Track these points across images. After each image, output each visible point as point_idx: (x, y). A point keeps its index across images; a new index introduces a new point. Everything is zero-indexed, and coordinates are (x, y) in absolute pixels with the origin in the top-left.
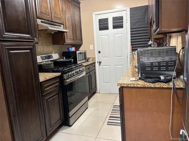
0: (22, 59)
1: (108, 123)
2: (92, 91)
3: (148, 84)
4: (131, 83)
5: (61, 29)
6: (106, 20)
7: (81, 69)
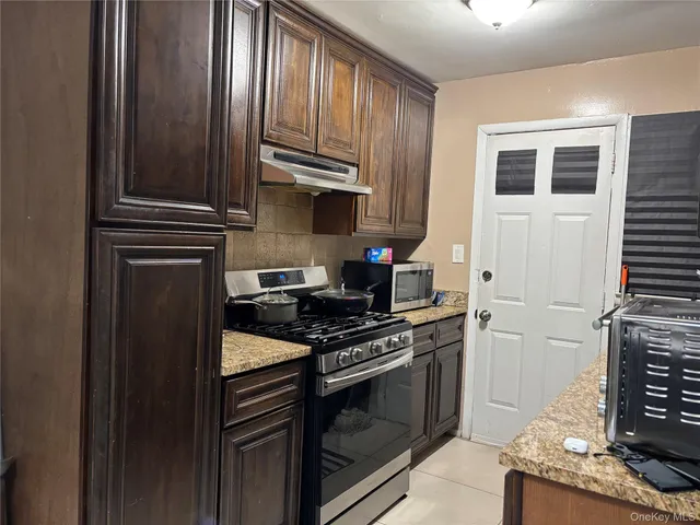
0: (168, 288)
2: (437, 429)
3: (639, 488)
4: (560, 466)
5: (348, 182)
6: (529, 156)
7: (397, 340)
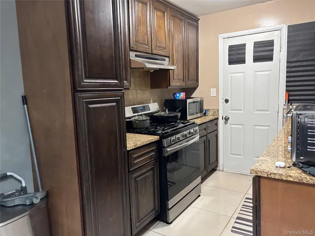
0: (105, 116)
1: (233, 229)
2: (210, 167)
3: (308, 177)
4: (275, 172)
5: (165, 65)
6: (243, 47)
7: (193, 131)
